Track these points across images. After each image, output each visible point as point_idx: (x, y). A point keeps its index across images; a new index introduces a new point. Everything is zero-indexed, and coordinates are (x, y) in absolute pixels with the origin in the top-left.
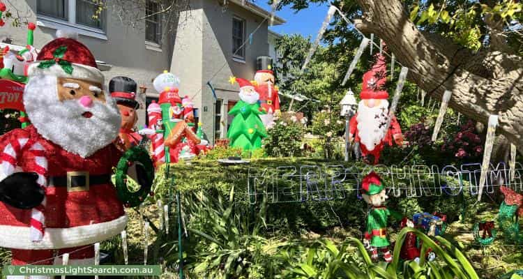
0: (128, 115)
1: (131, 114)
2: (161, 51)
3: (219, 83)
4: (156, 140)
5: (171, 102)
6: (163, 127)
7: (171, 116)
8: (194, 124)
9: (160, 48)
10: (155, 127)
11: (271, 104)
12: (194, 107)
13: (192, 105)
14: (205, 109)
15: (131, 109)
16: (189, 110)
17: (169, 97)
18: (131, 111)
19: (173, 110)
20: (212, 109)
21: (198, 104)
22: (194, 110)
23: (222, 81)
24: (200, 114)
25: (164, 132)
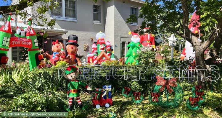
0: (73, 48)
1: (74, 48)
2: (100, 24)
3: (123, 35)
4: (94, 58)
5: (100, 44)
6: (97, 53)
7: (100, 49)
8: (110, 52)
9: (101, 23)
10: (94, 53)
11: (149, 42)
12: (111, 45)
13: (110, 45)
14: (116, 46)
15: (74, 46)
16: (109, 46)
17: (100, 41)
18: (74, 47)
19: (101, 47)
20: (120, 46)
21: (112, 44)
22: (111, 46)
23: (125, 34)
24: (113, 48)
25: (98, 55)
